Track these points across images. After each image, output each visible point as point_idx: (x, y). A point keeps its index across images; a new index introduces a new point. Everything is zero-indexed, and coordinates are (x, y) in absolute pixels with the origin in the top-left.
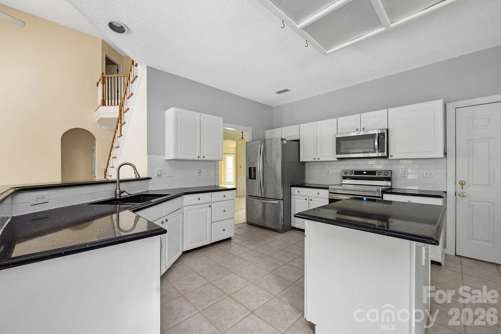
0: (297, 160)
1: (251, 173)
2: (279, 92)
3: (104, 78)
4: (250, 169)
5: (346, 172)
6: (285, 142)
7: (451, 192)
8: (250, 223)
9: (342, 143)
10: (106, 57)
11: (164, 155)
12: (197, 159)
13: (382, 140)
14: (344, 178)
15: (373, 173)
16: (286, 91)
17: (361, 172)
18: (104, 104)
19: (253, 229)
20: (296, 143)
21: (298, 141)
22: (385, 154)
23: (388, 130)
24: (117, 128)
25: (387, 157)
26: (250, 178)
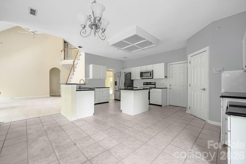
0: (130, 79)
1: (116, 83)
2: (124, 58)
3: (65, 50)
4: (115, 82)
5: (144, 83)
6: (126, 73)
7: (168, 88)
8: (115, 100)
9: (142, 74)
10: (64, 41)
11: (89, 77)
12: (99, 78)
13: (151, 73)
14: (144, 85)
15: (151, 83)
16: (126, 57)
17: (147, 83)
18: (65, 59)
19: (117, 101)
20: (130, 74)
21: (131, 73)
22: (152, 77)
23: (153, 70)
24: (72, 68)
25: (153, 78)
26: (115, 85)
